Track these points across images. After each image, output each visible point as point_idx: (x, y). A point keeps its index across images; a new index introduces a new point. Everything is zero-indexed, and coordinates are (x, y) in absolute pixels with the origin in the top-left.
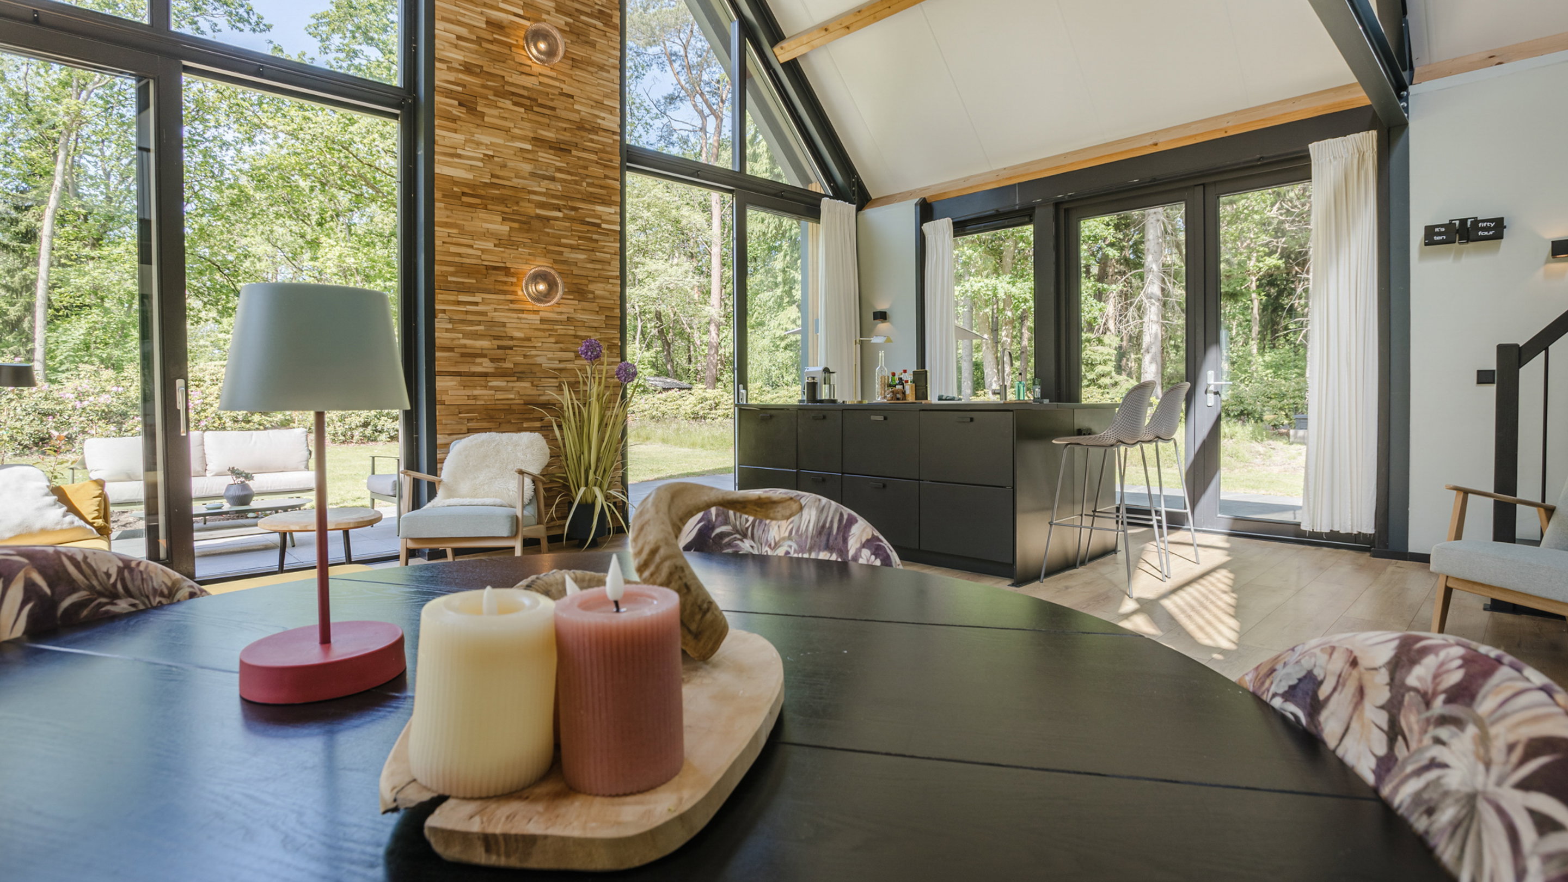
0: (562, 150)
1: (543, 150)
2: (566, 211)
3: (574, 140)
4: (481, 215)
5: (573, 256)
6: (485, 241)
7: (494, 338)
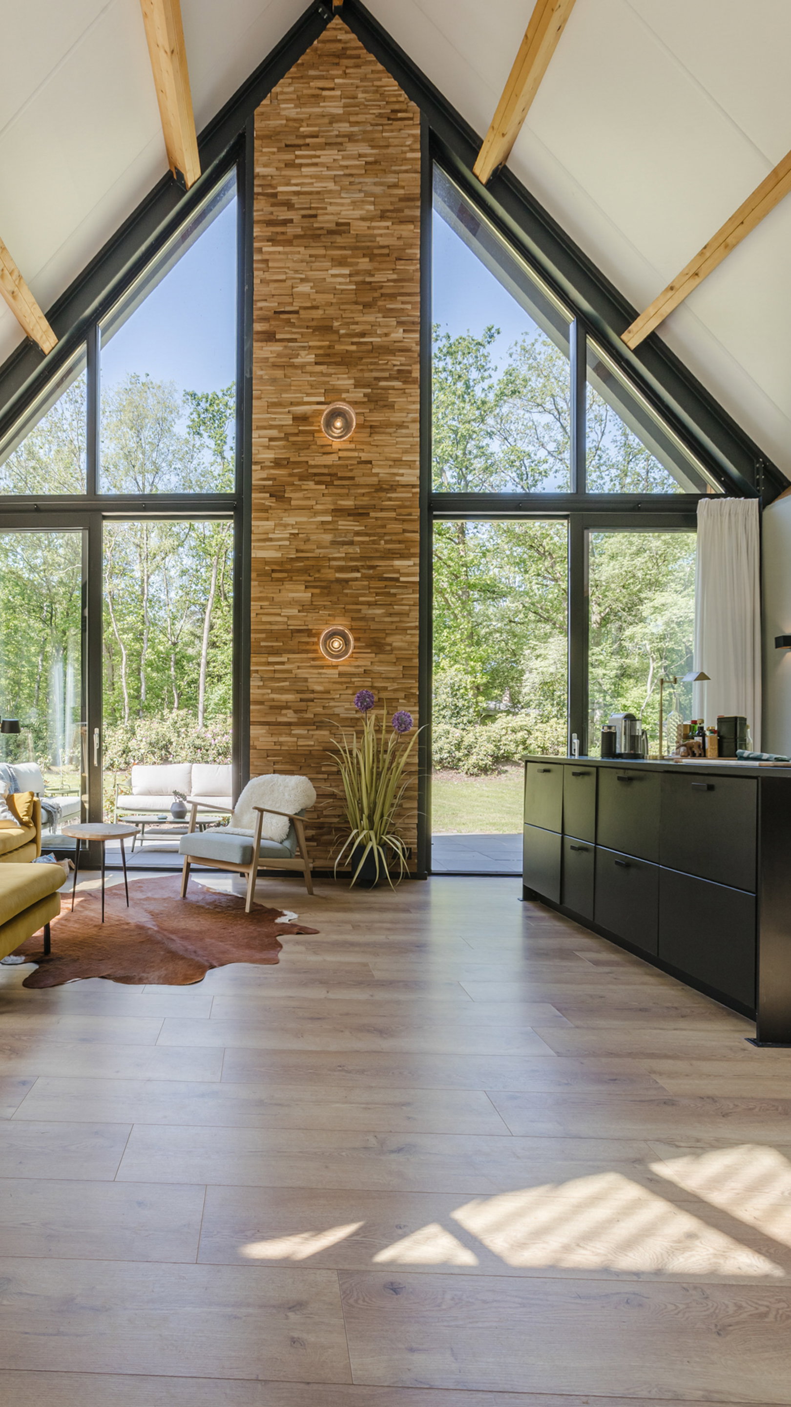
0: (360, 514)
1: (342, 518)
2: (364, 571)
3: (373, 502)
4: (287, 586)
5: (370, 612)
6: (290, 608)
7: (298, 692)
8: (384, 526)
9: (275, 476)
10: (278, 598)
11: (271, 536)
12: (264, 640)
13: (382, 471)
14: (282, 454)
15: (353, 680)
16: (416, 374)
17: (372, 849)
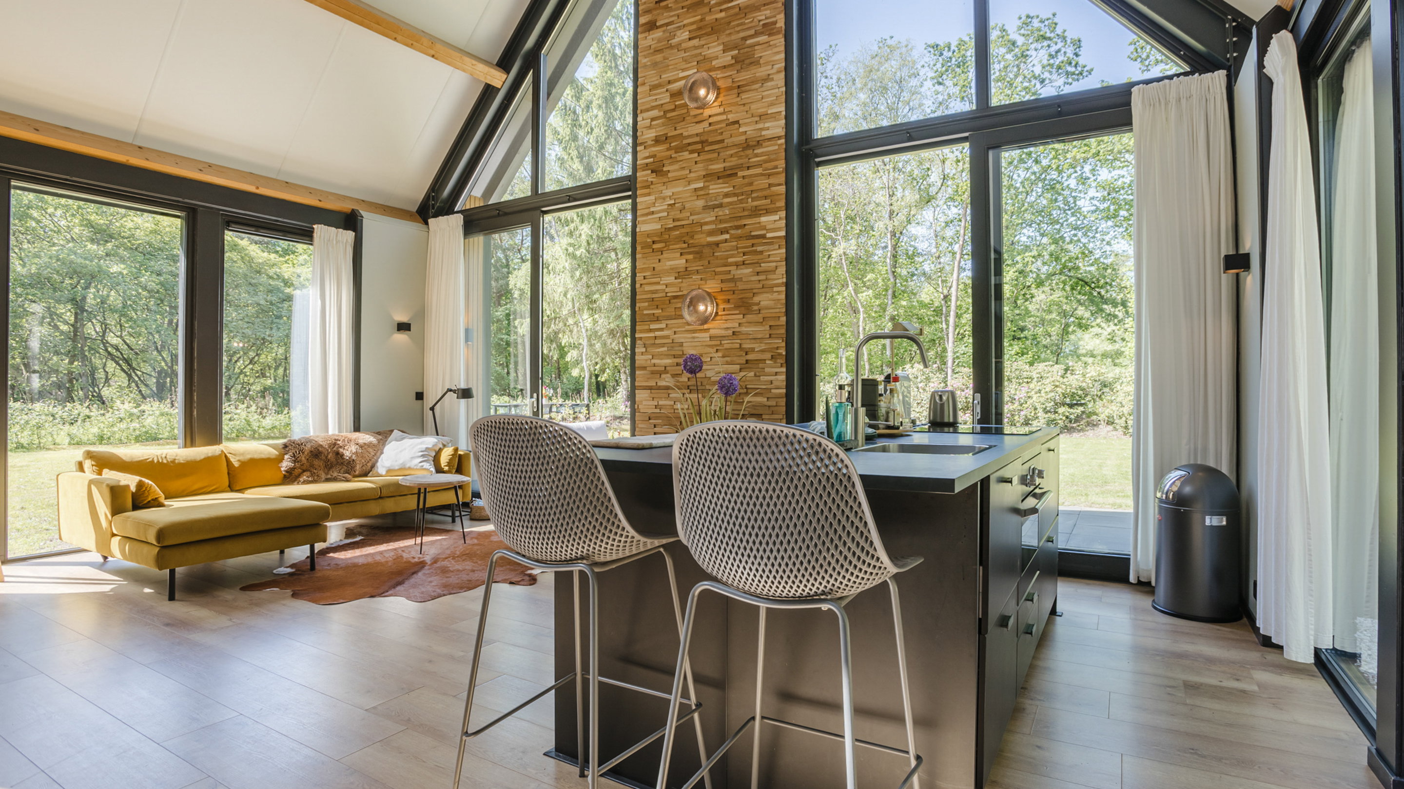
0: (730, 175)
1: (713, 183)
2: (732, 232)
3: (740, 162)
4: (665, 256)
5: (739, 272)
6: (668, 276)
7: (674, 356)
8: (751, 184)
9: (654, 153)
10: (658, 267)
11: (652, 209)
12: (647, 309)
13: (748, 129)
14: (661, 131)
15: (723, 342)
16: (781, 24)
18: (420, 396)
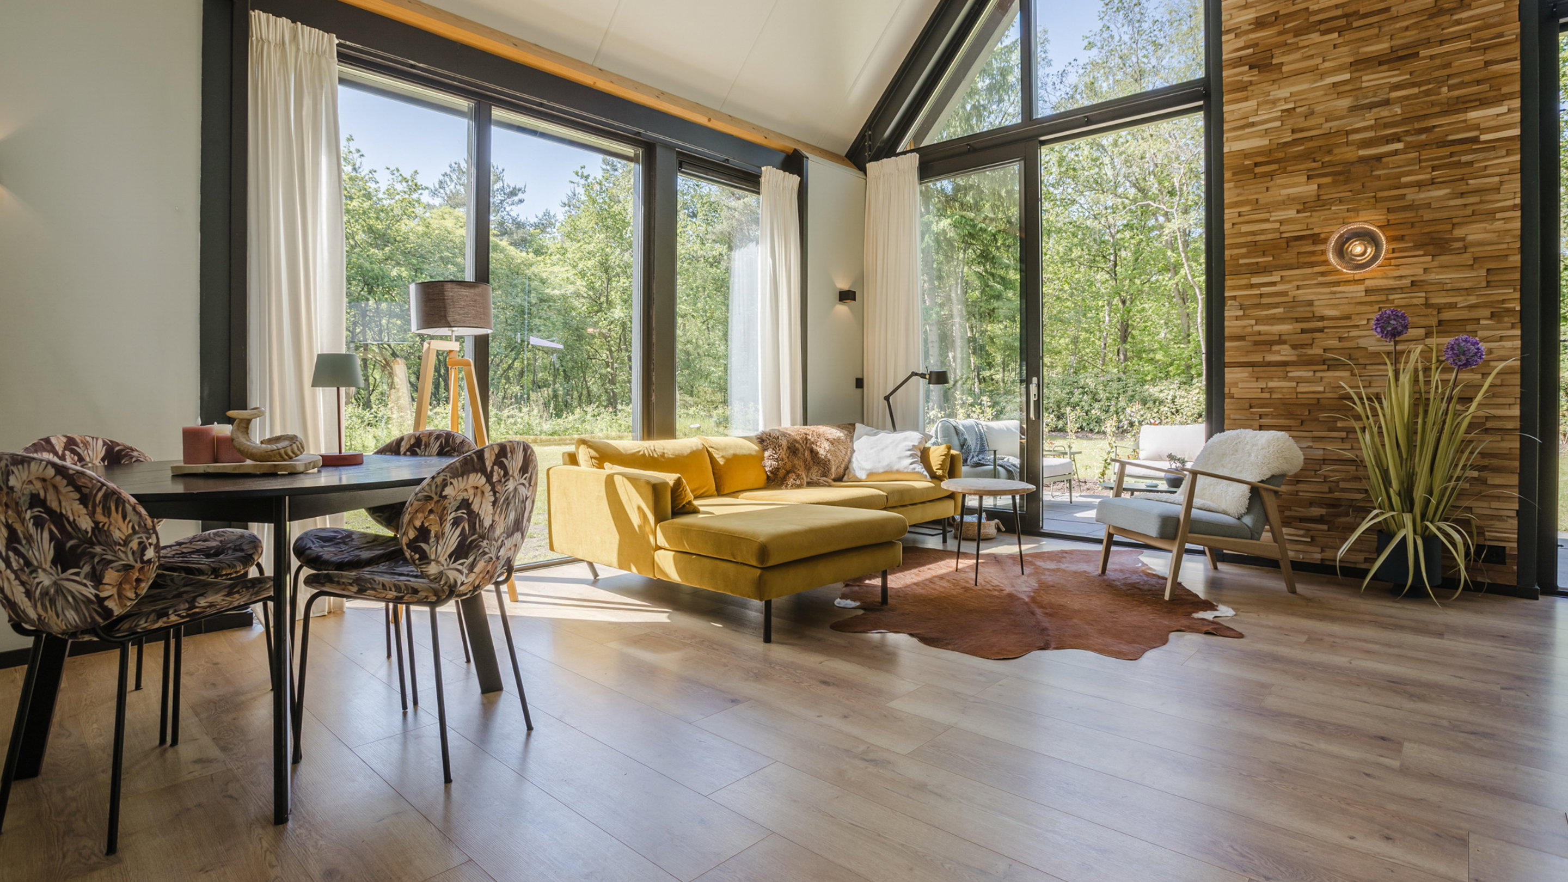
0: (1401, 58)
1: (1369, 71)
2: (1409, 139)
3: (1424, 35)
4: (1279, 182)
5: (1422, 195)
6: (1284, 209)
7: (1297, 320)
8: (1448, 65)
9: (1256, 41)
10: (1264, 198)
11: (1251, 120)
12: (1244, 256)
14: (1267, 9)
15: (1391, 297)
17: (1404, 539)
18: (860, 383)
